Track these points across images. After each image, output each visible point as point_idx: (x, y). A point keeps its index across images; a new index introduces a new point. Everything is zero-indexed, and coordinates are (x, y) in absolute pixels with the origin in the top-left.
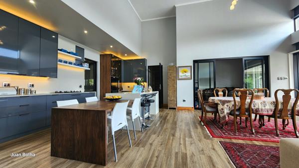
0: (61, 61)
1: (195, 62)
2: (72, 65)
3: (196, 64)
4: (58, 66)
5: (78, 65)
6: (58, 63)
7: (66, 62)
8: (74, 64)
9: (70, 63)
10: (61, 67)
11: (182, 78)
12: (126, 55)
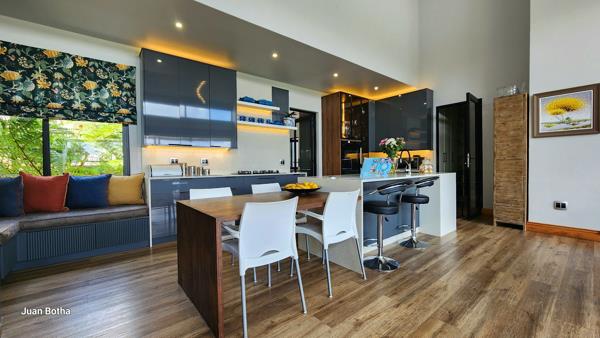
0: (243, 118)
2: (264, 125)
4: (239, 127)
5: (275, 123)
6: (239, 122)
7: (252, 120)
8: (268, 122)
9: (261, 121)
10: (243, 128)
11: (547, 130)
12: (376, 88)
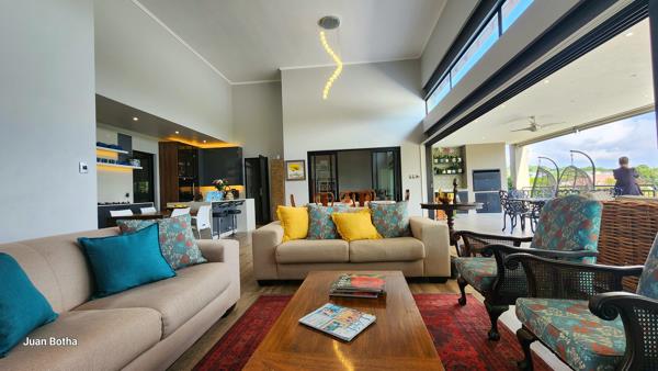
1: (310, 154)
3: (312, 157)
5: (124, 163)
7: (105, 161)
8: (117, 162)
9: (112, 162)
11: (291, 178)
12: (205, 142)
